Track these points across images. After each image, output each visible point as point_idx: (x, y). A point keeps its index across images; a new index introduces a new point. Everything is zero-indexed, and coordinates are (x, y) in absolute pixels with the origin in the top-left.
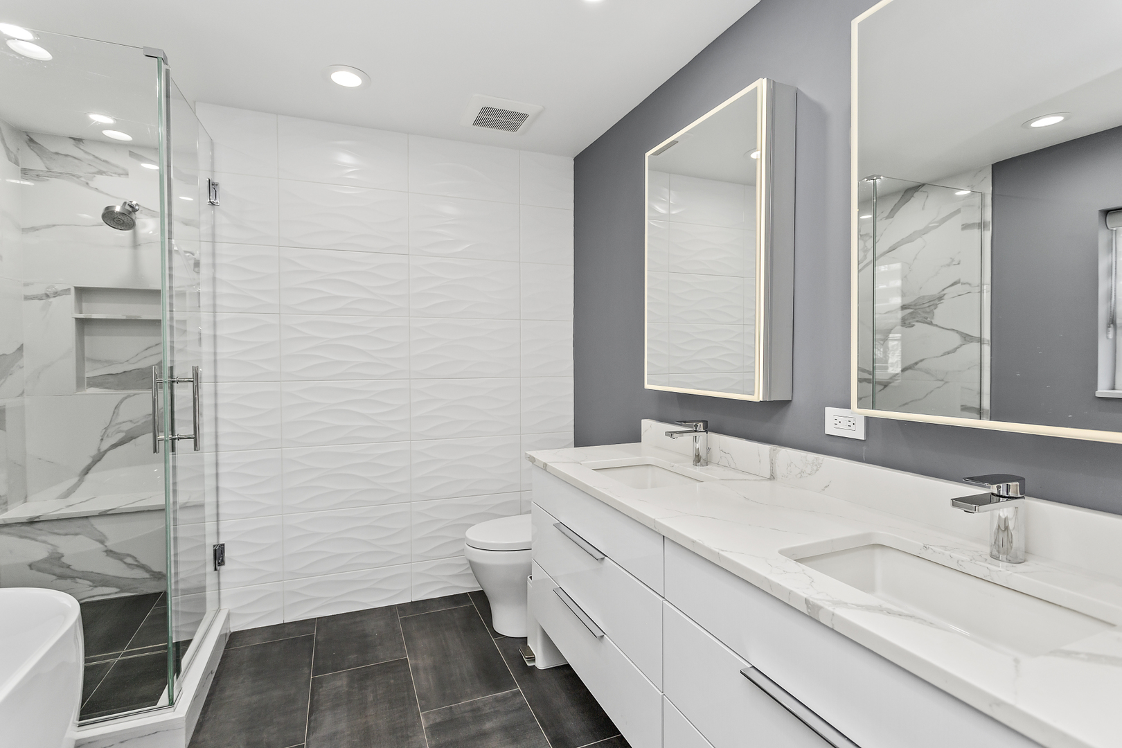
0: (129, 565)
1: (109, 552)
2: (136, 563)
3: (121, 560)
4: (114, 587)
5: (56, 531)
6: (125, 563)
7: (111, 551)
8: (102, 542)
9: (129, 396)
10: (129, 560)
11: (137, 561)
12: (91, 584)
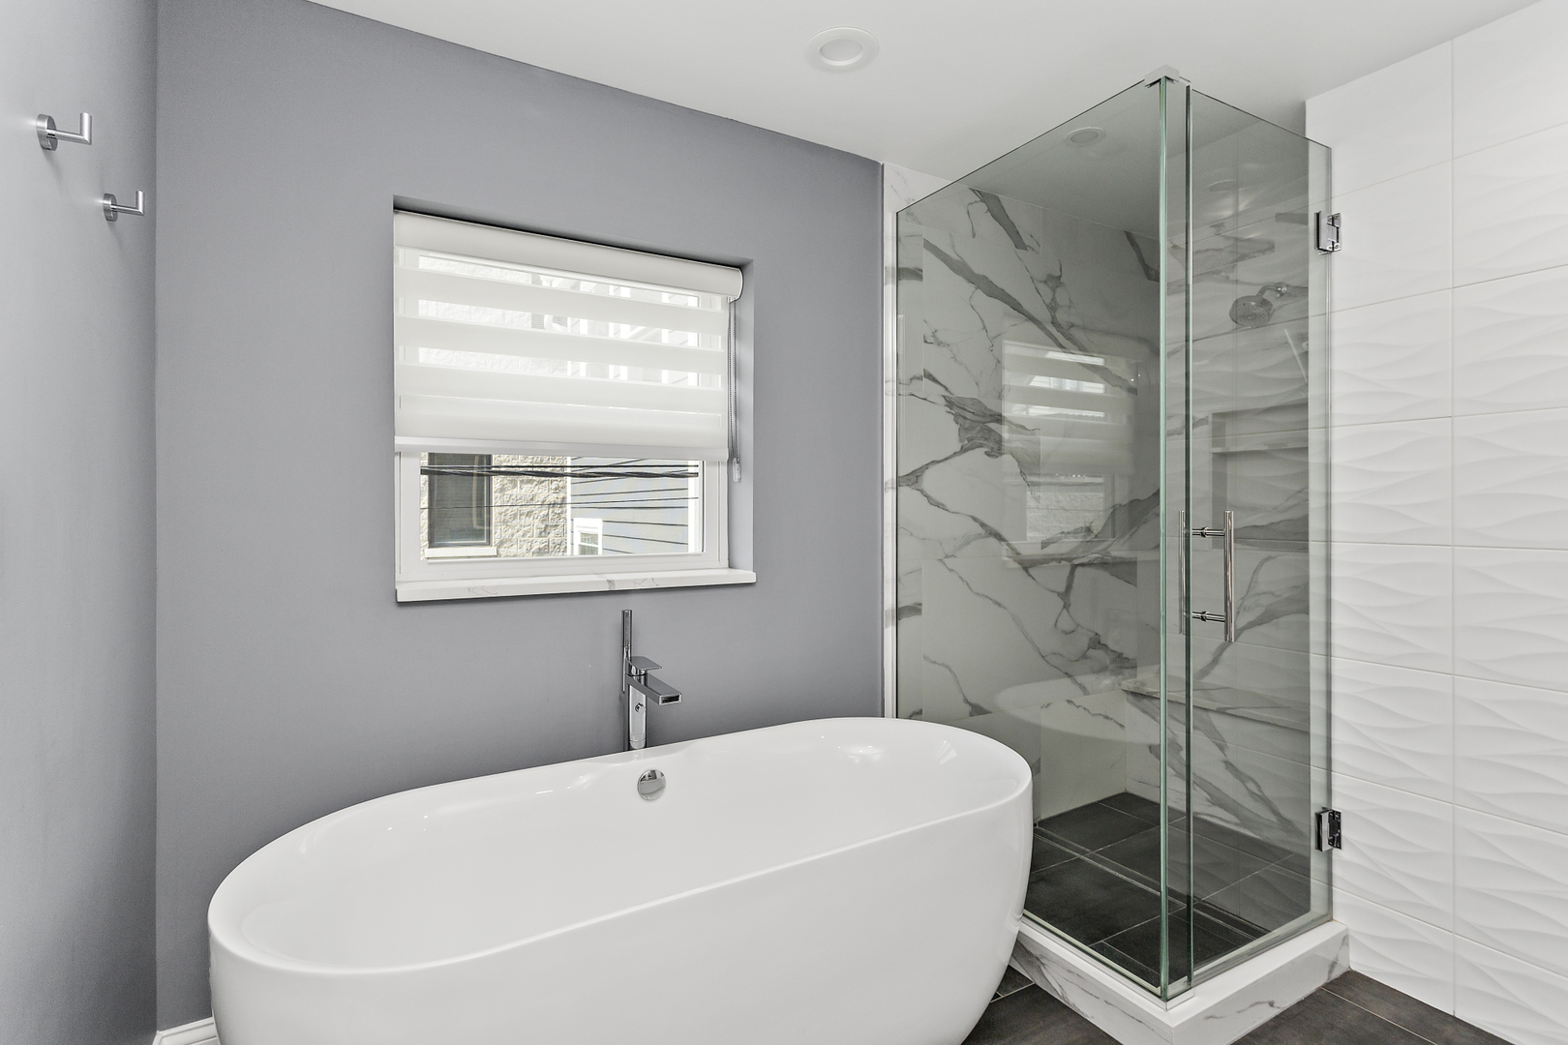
0: (1252, 793)
1: (1228, 765)
2: (1259, 793)
3: (1242, 782)
4: (1234, 815)
5: (1176, 716)
6: (1246, 787)
7: (1231, 764)
8: (1222, 748)
9: (1269, 558)
10: (1251, 786)
11: (1261, 791)
12: (1209, 797)
